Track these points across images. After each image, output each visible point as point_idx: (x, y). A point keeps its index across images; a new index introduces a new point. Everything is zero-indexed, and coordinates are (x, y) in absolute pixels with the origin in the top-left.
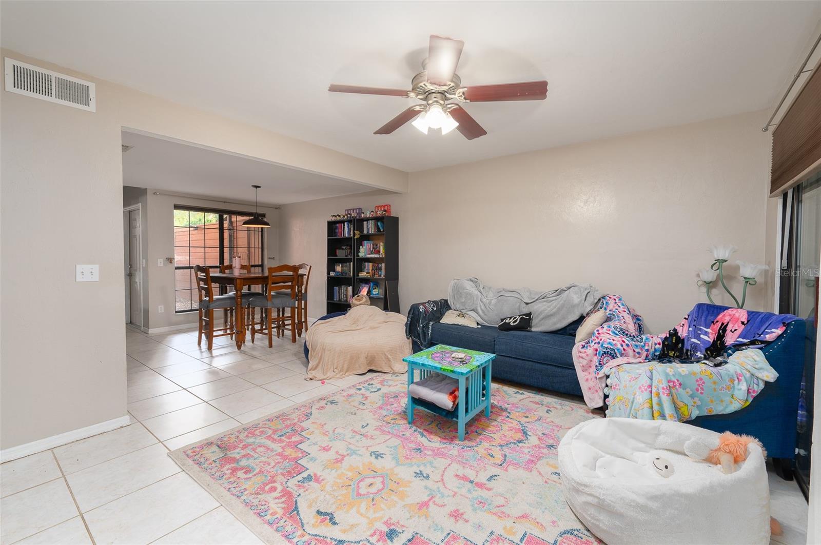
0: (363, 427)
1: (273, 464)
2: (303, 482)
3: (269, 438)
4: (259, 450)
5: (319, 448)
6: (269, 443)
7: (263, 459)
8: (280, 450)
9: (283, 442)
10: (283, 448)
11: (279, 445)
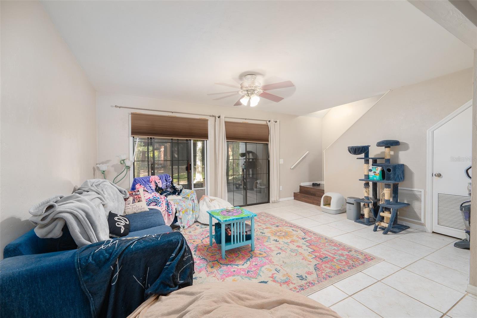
0: (280, 253)
1: (321, 245)
2: (305, 238)
4: (333, 252)
6: (331, 255)
7: (327, 248)
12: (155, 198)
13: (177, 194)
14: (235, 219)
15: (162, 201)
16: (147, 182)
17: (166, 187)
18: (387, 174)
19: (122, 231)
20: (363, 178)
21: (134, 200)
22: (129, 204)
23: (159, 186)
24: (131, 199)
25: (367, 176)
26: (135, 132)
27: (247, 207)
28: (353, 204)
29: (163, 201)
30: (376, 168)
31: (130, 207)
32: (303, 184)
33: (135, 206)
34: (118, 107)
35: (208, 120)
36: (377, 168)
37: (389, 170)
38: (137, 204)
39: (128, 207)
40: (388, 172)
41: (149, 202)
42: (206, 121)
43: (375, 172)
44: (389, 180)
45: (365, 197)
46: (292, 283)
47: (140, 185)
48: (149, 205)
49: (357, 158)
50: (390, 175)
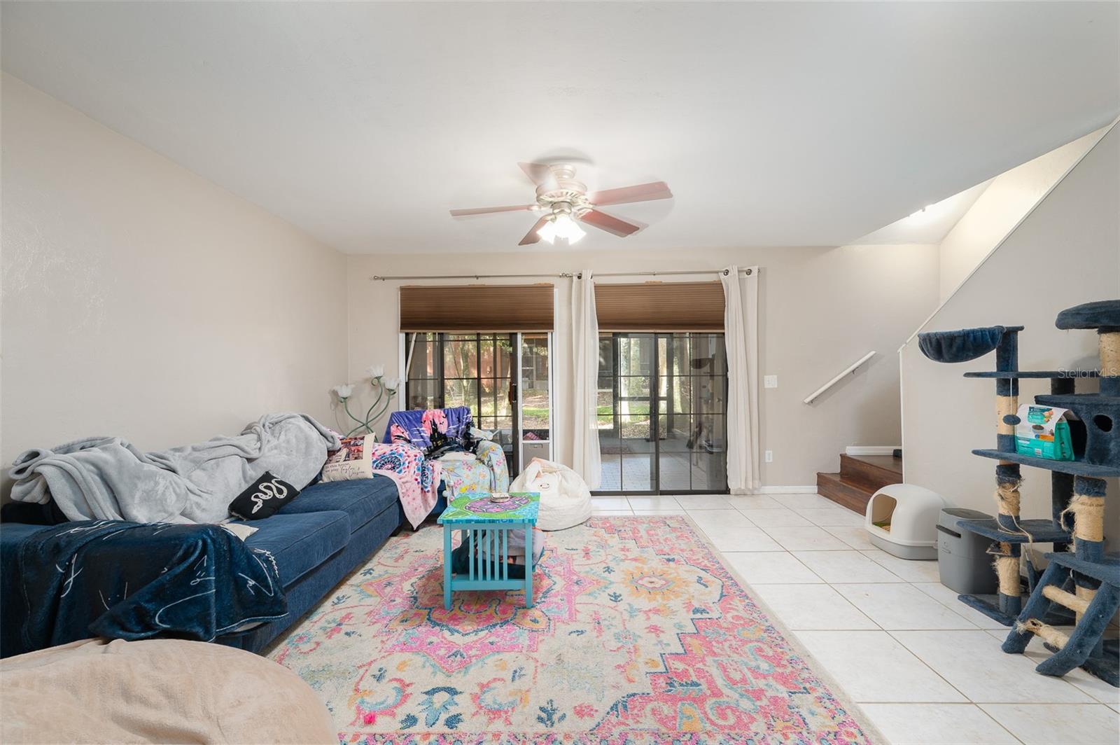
1: (727, 645)
2: (704, 610)
3: (716, 693)
4: (737, 676)
5: (661, 635)
6: (720, 682)
7: (735, 657)
8: (709, 659)
9: (699, 671)
10: (703, 660)
11: (706, 669)
12: (394, 454)
13: (471, 451)
14: (473, 520)
15: (409, 463)
16: (414, 422)
17: (455, 434)
18: (1096, 437)
19: (255, 510)
20: (993, 445)
21: (348, 455)
22: (337, 462)
23: (439, 430)
24: (344, 452)
25: (1009, 443)
26: (410, 322)
27: (659, 496)
28: (959, 536)
29: (412, 462)
30: (1044, 411)
31: (338, 467)
32: (852, 451)
33: (348, 466)
34: (378, 278)
35: (552, 286)
36: (1046, 414)
37: (1103, 423)
38: (353, 463)
39: (335, 468)
40: (1101, 432)
41: (382, 462)
42: (550, 287)
43: (1042, 428)
44: (1101, 463)
45: (1001, 516)
46: (506, 719)
47: (397, 426)
48: (381, 466)
49: (968, 375)
50: (1109, 442)
